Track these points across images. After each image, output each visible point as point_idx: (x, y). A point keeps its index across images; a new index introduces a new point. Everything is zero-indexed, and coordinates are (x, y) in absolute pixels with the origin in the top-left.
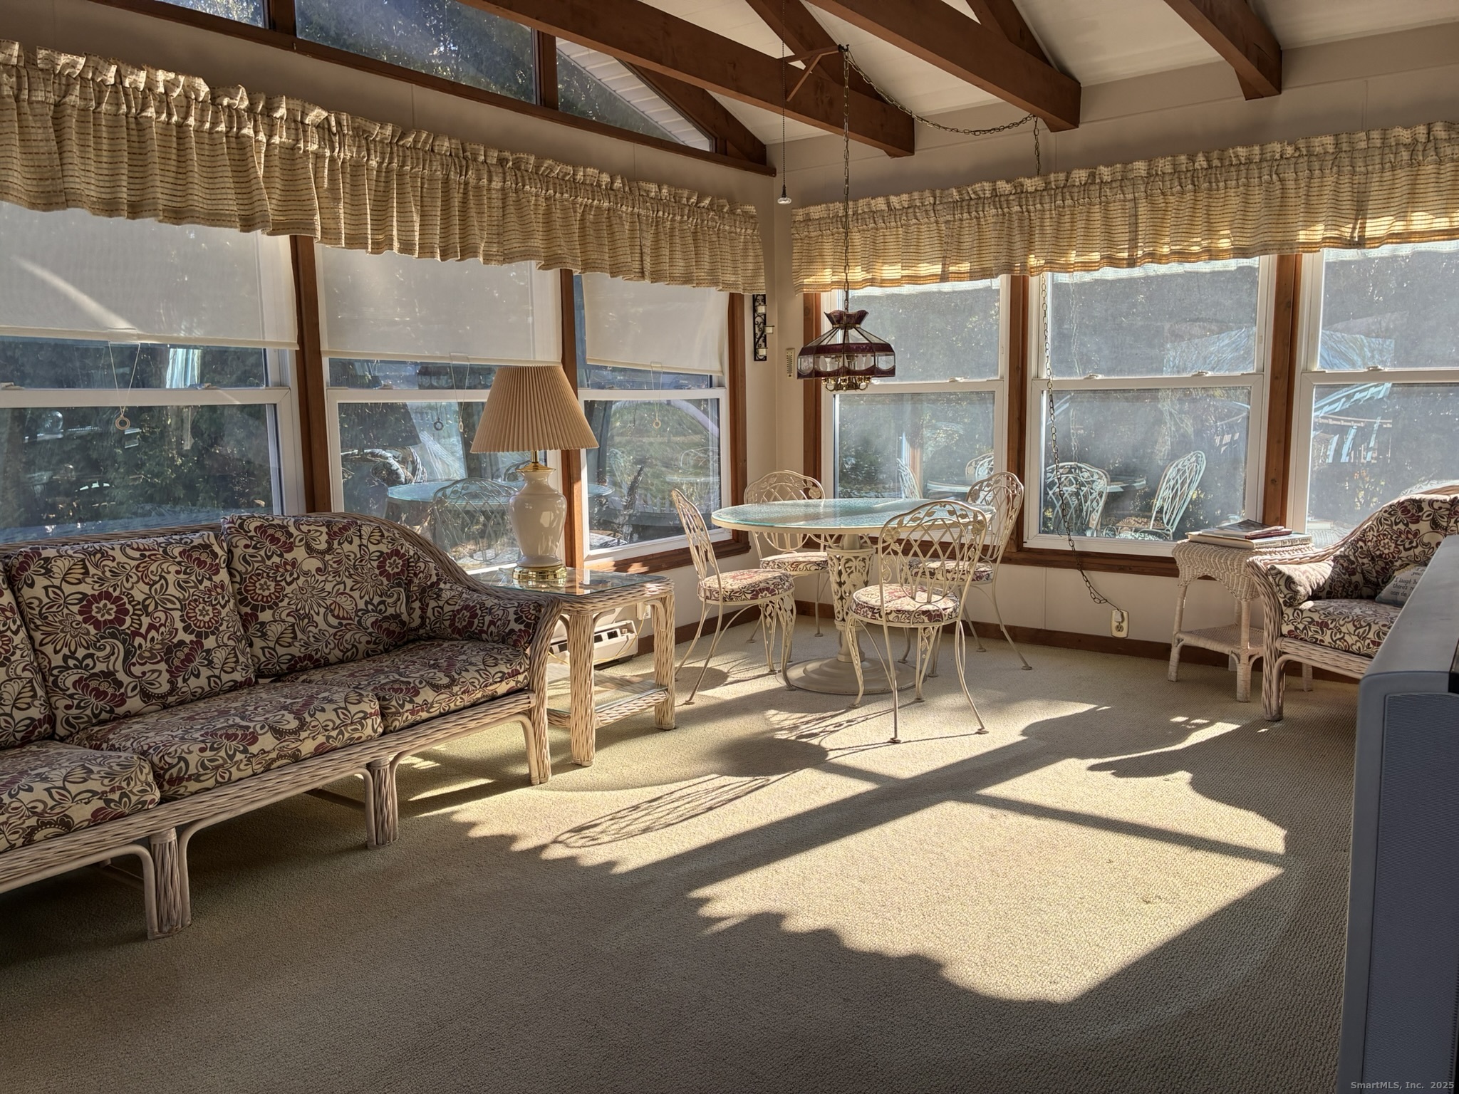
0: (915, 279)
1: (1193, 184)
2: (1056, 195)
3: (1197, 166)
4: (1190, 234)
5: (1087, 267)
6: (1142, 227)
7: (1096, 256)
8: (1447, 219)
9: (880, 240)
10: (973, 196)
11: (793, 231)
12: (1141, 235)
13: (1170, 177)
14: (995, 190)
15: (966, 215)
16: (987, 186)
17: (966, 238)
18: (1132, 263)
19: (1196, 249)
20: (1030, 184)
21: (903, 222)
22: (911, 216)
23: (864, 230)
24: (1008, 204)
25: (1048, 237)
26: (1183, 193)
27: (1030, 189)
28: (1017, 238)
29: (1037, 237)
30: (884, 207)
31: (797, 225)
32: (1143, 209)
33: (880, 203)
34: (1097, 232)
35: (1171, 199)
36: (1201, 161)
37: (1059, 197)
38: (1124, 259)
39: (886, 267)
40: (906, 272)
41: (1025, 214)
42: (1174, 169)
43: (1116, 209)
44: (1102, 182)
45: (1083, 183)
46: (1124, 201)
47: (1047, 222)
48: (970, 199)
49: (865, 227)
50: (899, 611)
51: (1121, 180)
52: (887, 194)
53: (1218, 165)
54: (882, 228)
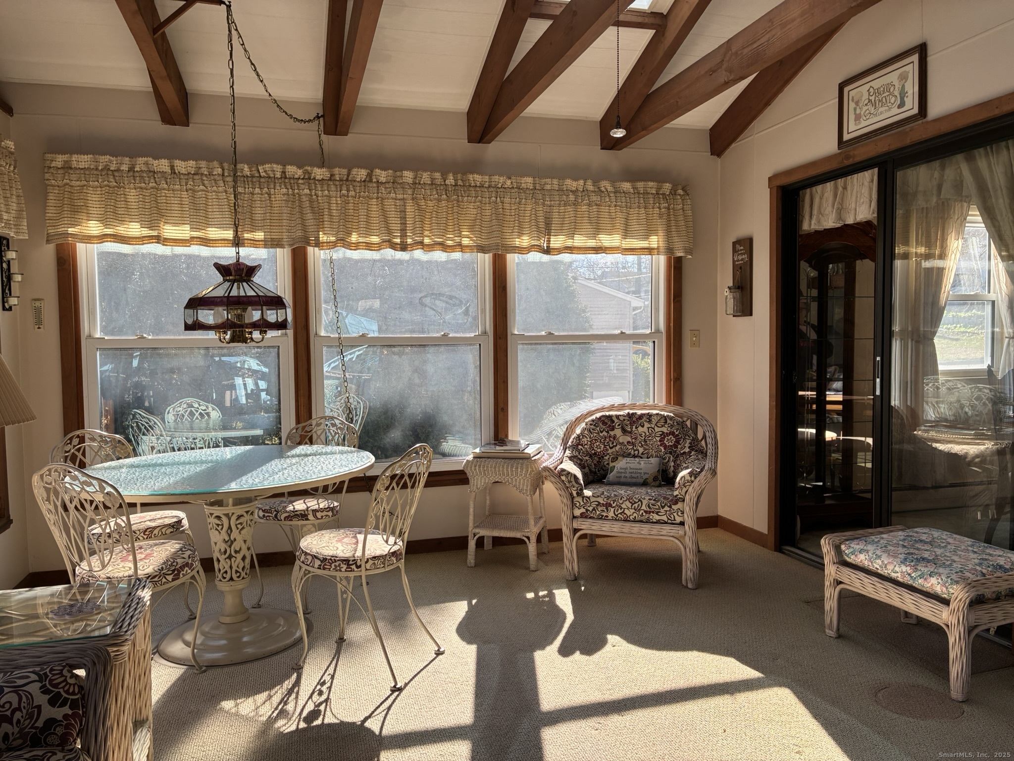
0: (206, 242)
1: (446, 195)
2: (341, 186)
3: (448, 182)
4: (446, 231)
5: (369, 246)
6: (409, 221)
7: (375, 239)
8: (647, 242)
9: (162, 200)
10: (263, 174)
11: (47, 176)
12: (409, 227)
13: (430, 187)
14: (284, 172)
15: (257, 190)
16: (278, 168)
17: (259, 211)
18: (404, 247)
19: (450, 243)
20: (319, 173)
21: (189, 187)
22: (198, 182)
23: (141, 188)
24: (298, 186)
25: (336, 219)
26: (439, 200)
27: (318, 177)
28: (310, 216)
29: (326, 218)
30: (168, 169)
31: (52, 170)
32: (410, 209)
33: (163, 165)
34: (375, 220)
35: (430, 203)
36: (450, 180)
37: (344, 188)
38: (397, 244)
39: (167, 227)
40: (195, 234)
41: (314, 197)
42: (432, 182)
43: (389, 204)
44: (378, 182)
45: (363, 180)
46: (396, 199)
47: (334, 207)
48: (260, 176)
49: (143, 185)
50: (374, 557)
51: (393, 183)
52: (170, 158)
53: (462, 184)
54: (164, 189)
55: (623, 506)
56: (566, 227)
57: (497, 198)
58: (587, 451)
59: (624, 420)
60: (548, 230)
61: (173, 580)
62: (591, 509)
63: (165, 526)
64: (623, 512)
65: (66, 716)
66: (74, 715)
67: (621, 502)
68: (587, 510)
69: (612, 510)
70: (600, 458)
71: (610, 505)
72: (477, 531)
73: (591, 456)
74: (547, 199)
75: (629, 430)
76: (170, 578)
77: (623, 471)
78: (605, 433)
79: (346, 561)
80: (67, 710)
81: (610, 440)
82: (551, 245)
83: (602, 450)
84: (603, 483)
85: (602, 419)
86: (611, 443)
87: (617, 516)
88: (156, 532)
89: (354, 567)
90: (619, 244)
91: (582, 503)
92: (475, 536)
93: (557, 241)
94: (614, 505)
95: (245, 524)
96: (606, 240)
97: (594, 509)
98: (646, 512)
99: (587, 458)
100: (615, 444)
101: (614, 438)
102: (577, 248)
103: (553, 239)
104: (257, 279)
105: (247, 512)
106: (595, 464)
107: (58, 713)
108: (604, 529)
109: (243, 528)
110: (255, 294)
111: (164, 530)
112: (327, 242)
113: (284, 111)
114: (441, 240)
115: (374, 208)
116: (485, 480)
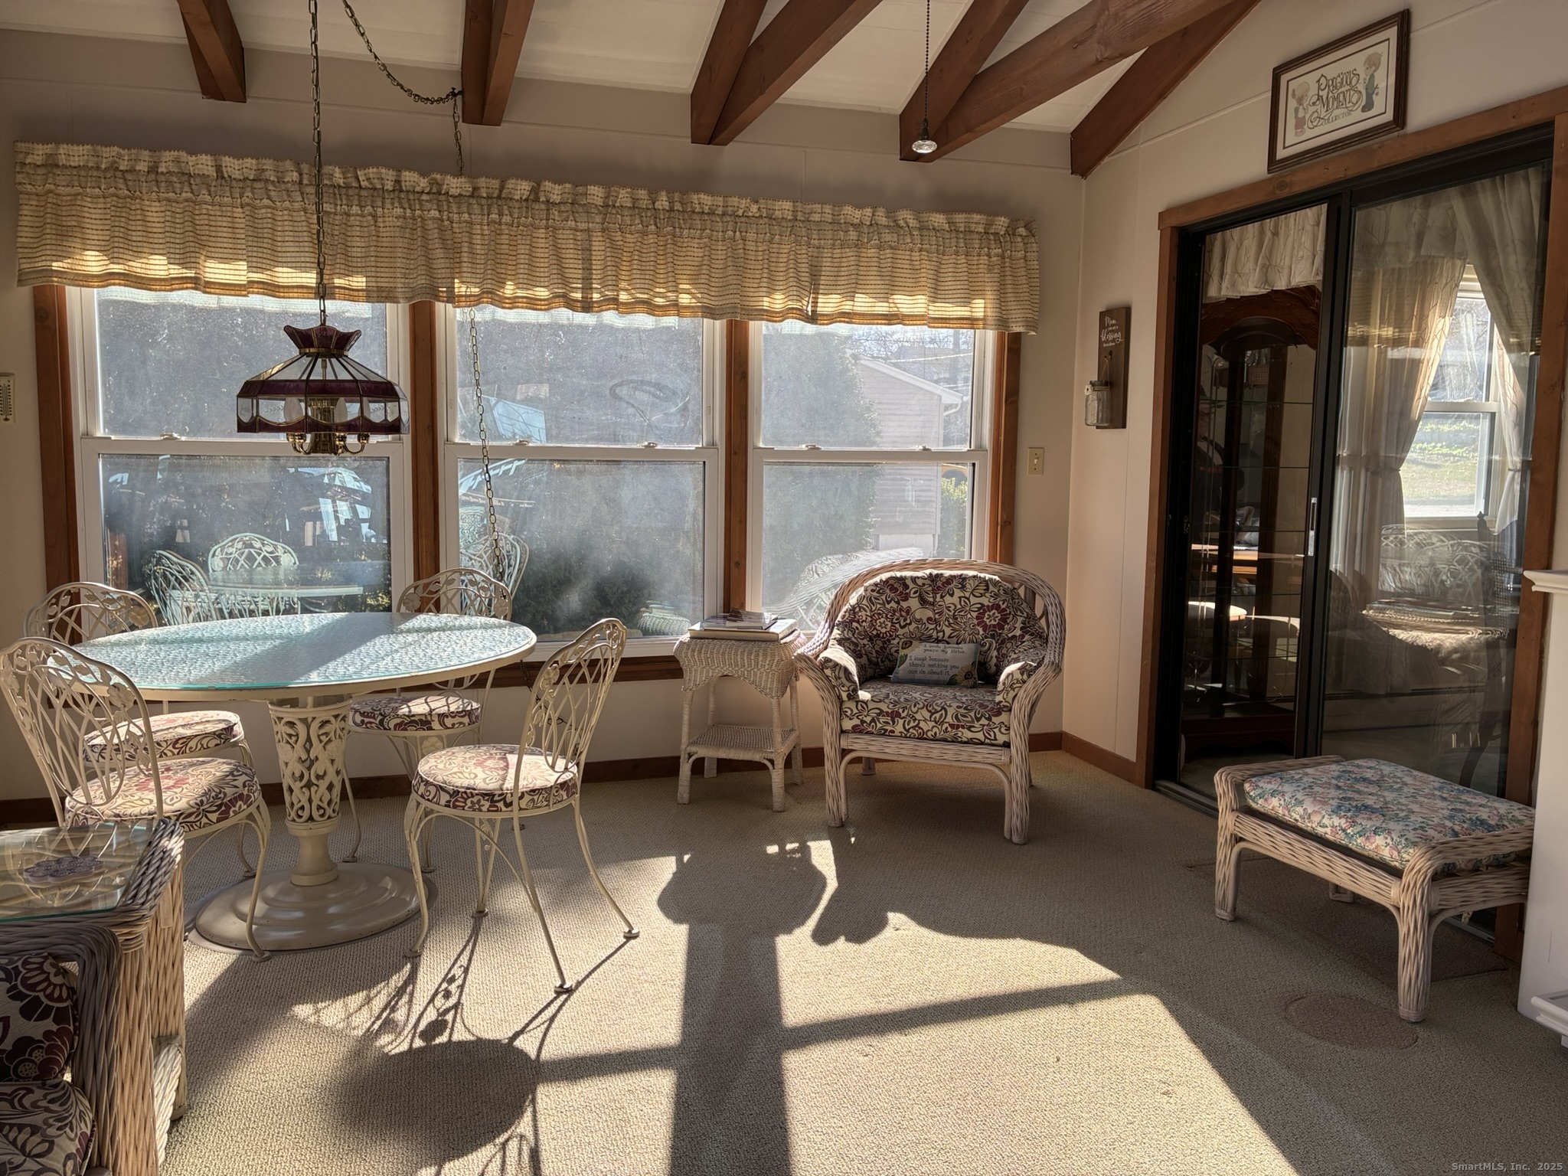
0: (273, 289)
1: (656, 225)
2: (489, 206)
3: (658, 205)
4: (654, 282)
5: (532, 304)
6: (597, 265)
7: (542, 293)
8: (969, 309)
9: (202, 220)
10: (364, 184)
11: (20, 178)
12: (596, 274)
13: (631, 212)
14: (398, 182)
15: (355, 209)
16: (389, 175)
17: (358, 242)
18: (587, 306)
19: (660, 301)
20: (455, 185)
21: (246, 200)
22: (260, 193)
23: (169, 200)
24: (421, 205)
25: (480, 259)
26: (644, 234)
27: (453, 192)
28: (439, 253)
29: (465, 257)
30: (211, 172)
31: (27, 169)
32: (598, 245)
33: (203, 164)
34: (542, 263)
35: (630, 238)
36: (663, 202)
37: (495, 210)
38: (577, 301)
39: (211, 264)
40: (256, 276)
41: (446, 223)
42: (634, 204)
43: (566, 238)
44: (548, 201)
45: (524, 198)
46: (576, 230)
47: (477, 239)
48: (360, 187)
49: (172, 195)
50: (533, 791)
51: (572, 204)
52: (215, 152)
53: (681, 209)
54: (206, 203)
55: (918, 716)
56: (842, 281)
57: (735, 232)
58: (865, 631)
59: (924, 585)
60: (815, 288)
61: (219, 820)
62: (868, 719)
63: (207, 735)
64: (917, 726)
65: (48, 1034)
66: (60, 1033)
67: (915, 710)
68: (863, 722)
69: (901, 722)
70: (884, 643)
71: (898, 715)
72: (693, 749)
73: (871, 640)
74: (814, 236)
75: (931, 600)
76: (214, 817)
77: (919, 662)
78: (893, 604)
79: (489, 795)
80: (49, 1024)
81: (902, 616)
82: (819, 309)
83: (888, 629)
84: (888, 680)
85: (891, 582)
86: (902, 619)
87: (908, 731)
88: (192, 744)
89: (501, 805)
90: (925, 310)
91: (855, 711)
92: (690, 756)
93: (828, 303)
94: (903, 715)
95: (332, 734)
96: (905, 303)
97: (873, 720)
98: (952, 726)
99: (865, 642)
100: (908, 621)
101: (908, 612)
102: (859, 314)
103: (821, 299)
104: (354, 353)
105: (336, 717)
106: (877, 652)
107: (36, 1029)
108: (887, 750)
109: (330, 741)
110: (351, 378)
111: (204, 742)
112: (466, 296)
113: (398, 84)
114: (646, 296)
115: (542, 243)
116: (708, 672)
